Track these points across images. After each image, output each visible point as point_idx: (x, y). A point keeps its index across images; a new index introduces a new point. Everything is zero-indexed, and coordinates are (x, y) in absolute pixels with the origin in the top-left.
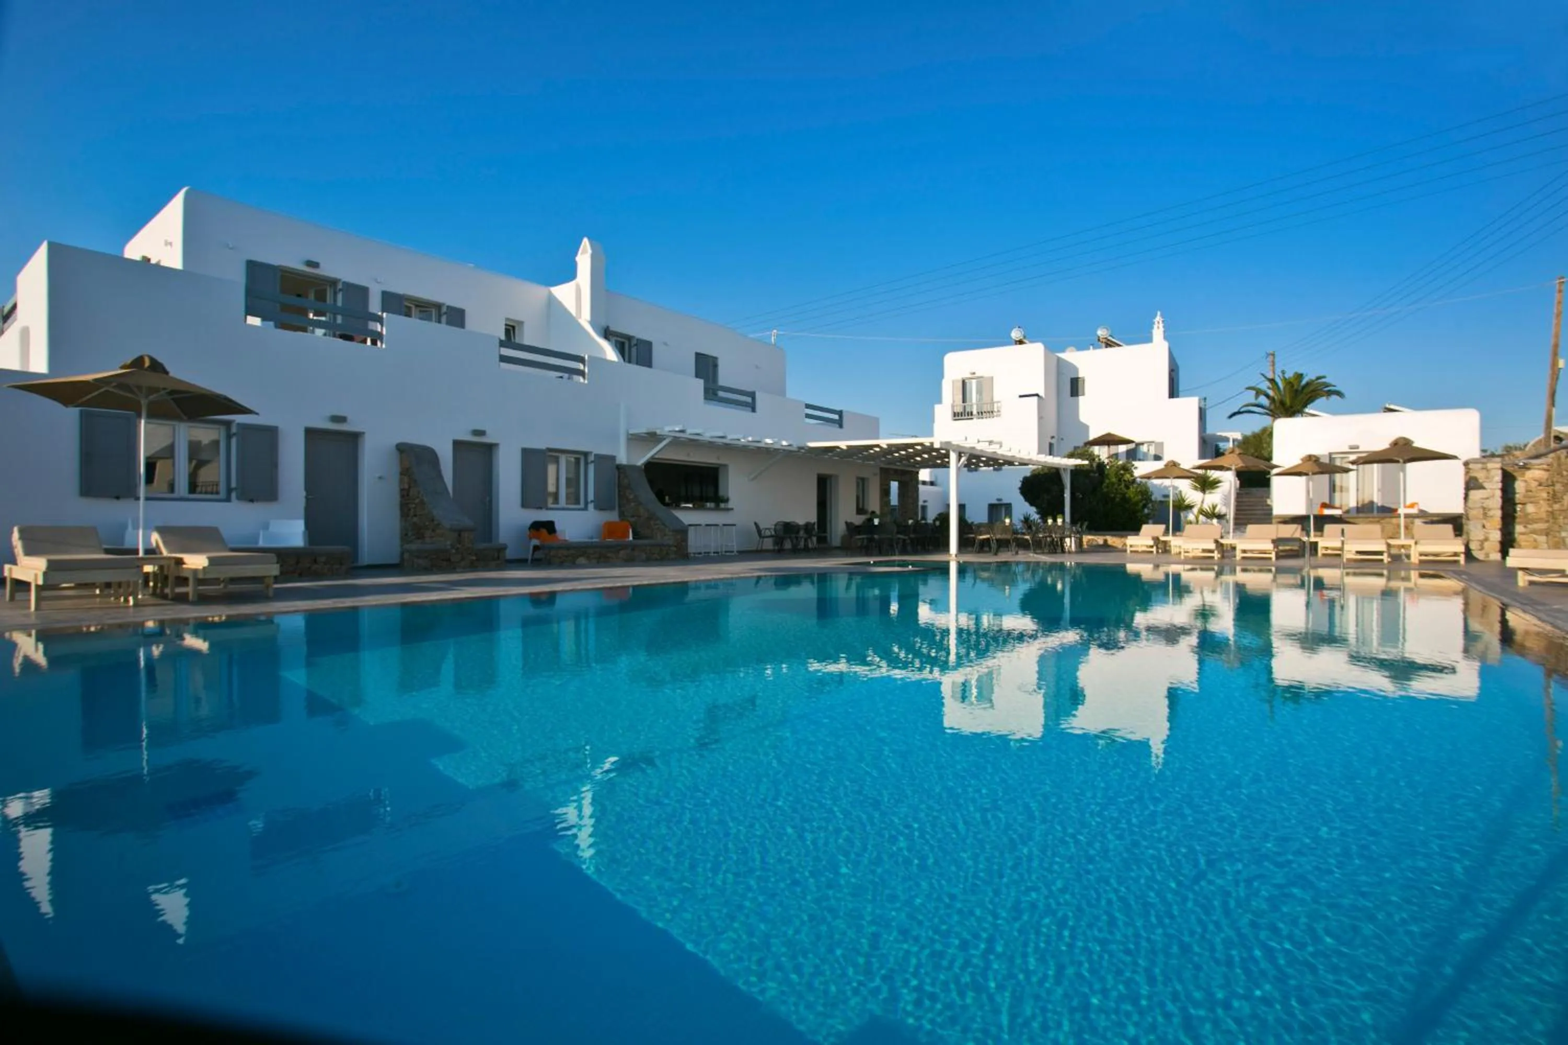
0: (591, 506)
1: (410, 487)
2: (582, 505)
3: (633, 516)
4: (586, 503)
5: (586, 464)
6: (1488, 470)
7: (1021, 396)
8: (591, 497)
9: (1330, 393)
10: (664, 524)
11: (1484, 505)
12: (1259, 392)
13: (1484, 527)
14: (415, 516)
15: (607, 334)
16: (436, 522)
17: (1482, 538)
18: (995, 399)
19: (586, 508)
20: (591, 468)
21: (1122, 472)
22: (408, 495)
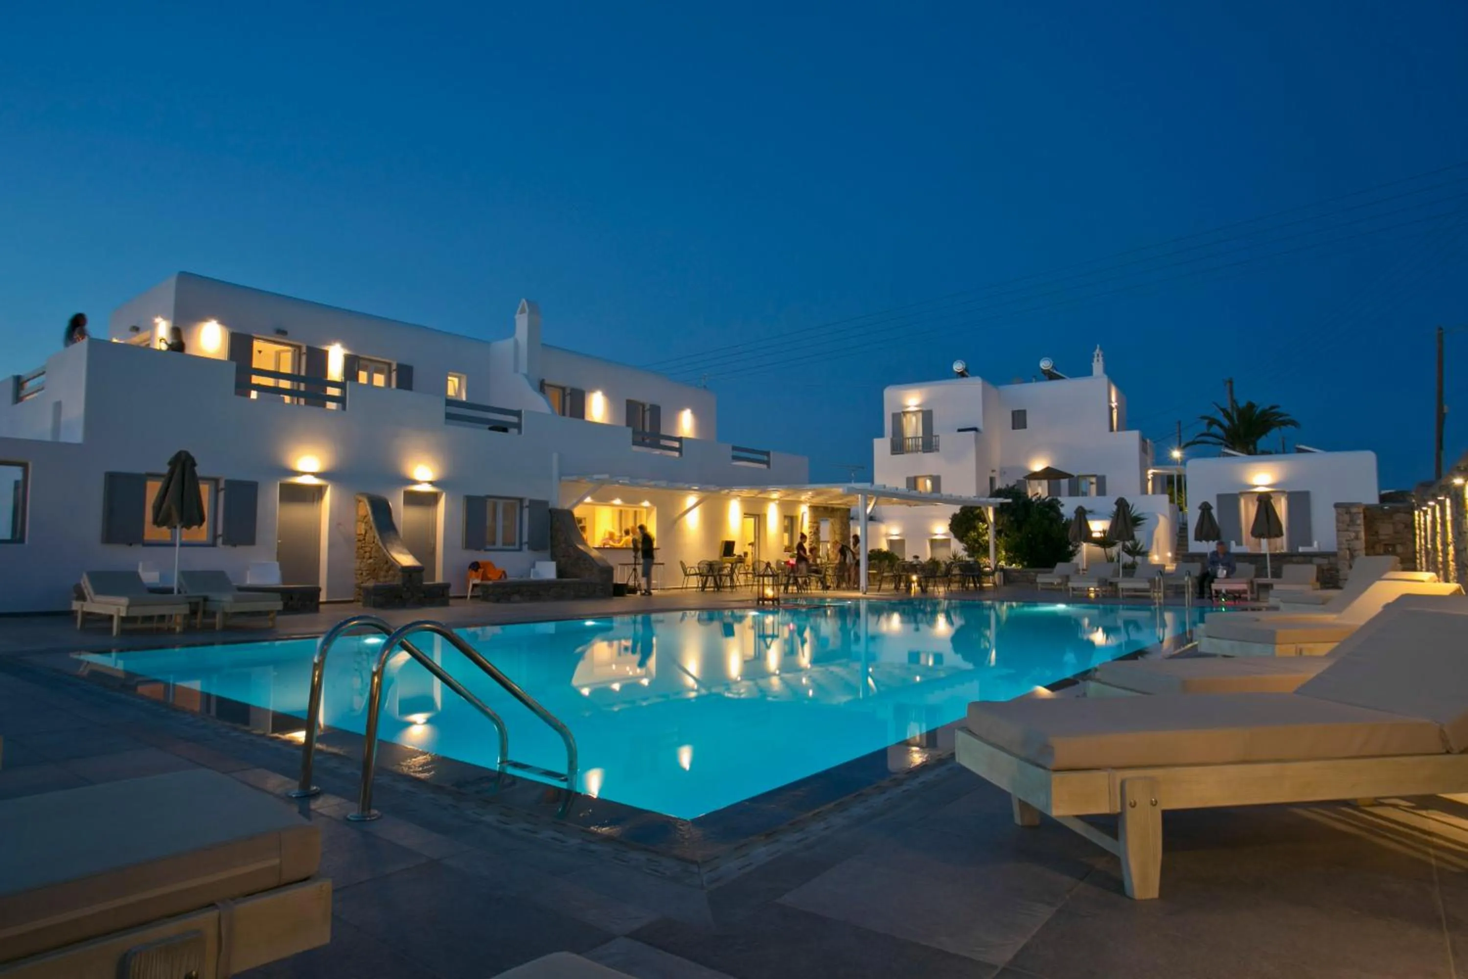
0: (525, 547)
1: (366, 533)
2: (517, 547)
3: (564, 556)
4: (521, 544)
5: (522, 508)
6: (1352, 514)
7: (959, 430)
8: (525, 539)
9: (1284, 423)
10: (591, 564)
12: (1212, 422)
14: (370, 558)
15: (540, 386)
16: (390, 564)
18: (935, 433)
19: (520, 550)
20: (526, 512)
21: (1047, 510)
22: (364, 539)
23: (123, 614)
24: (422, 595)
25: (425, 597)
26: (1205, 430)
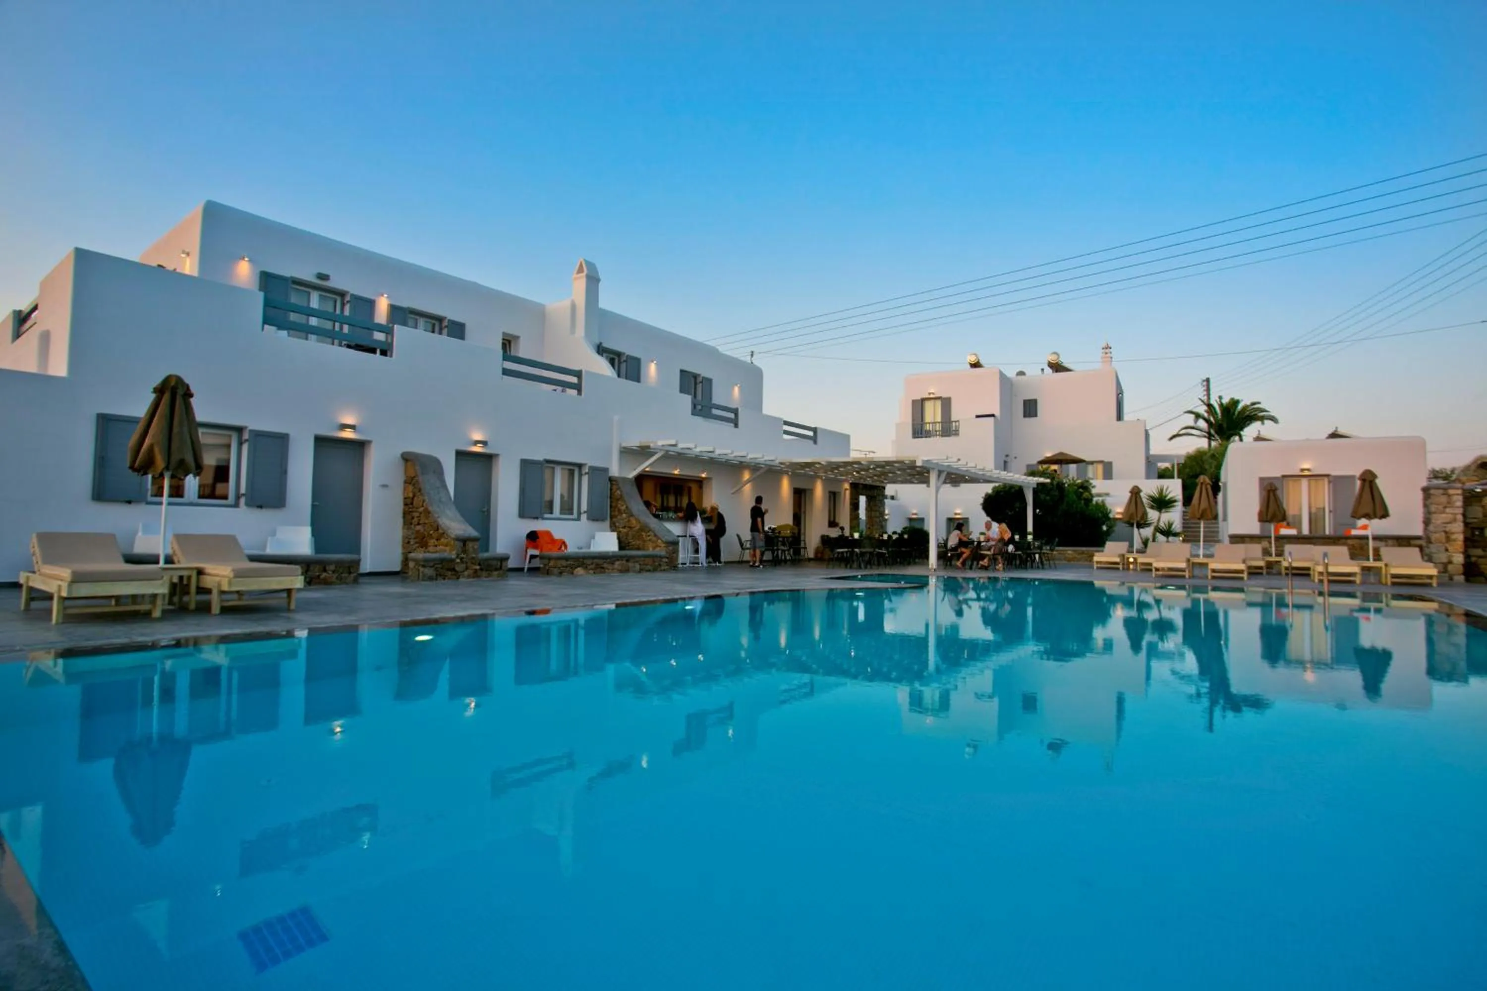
0: (584, 517)
1: (414, 496)
2: (575, 515)
3: (624, 527)
4: (579, 514)
5: (580, 475)
6: (1449, 496)
7: (978, 417)
8: (584, 507)
9: (1262, 419)
10: (655, 535)
11: (1447, 529)
12: (1198, 416)
13: (1447, 550)
14: (419, 524)
15: (601, 350)
16: (440, 531)
17: (1445, 560)
18: (953, 419)
19: (578, 519)
20: (585, 479)
21: (1081, 490)
22: (412, 504)
23: (64, 594)
24: (478, 567)
25: (481, 569)
26: (1192, 424)
